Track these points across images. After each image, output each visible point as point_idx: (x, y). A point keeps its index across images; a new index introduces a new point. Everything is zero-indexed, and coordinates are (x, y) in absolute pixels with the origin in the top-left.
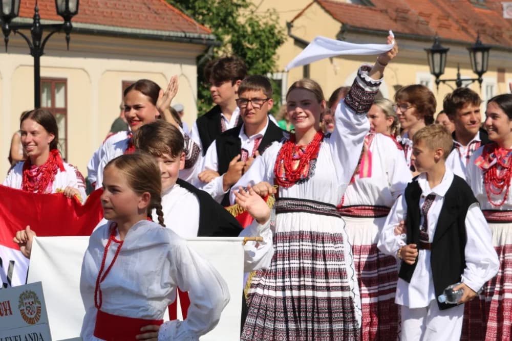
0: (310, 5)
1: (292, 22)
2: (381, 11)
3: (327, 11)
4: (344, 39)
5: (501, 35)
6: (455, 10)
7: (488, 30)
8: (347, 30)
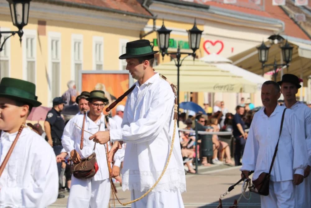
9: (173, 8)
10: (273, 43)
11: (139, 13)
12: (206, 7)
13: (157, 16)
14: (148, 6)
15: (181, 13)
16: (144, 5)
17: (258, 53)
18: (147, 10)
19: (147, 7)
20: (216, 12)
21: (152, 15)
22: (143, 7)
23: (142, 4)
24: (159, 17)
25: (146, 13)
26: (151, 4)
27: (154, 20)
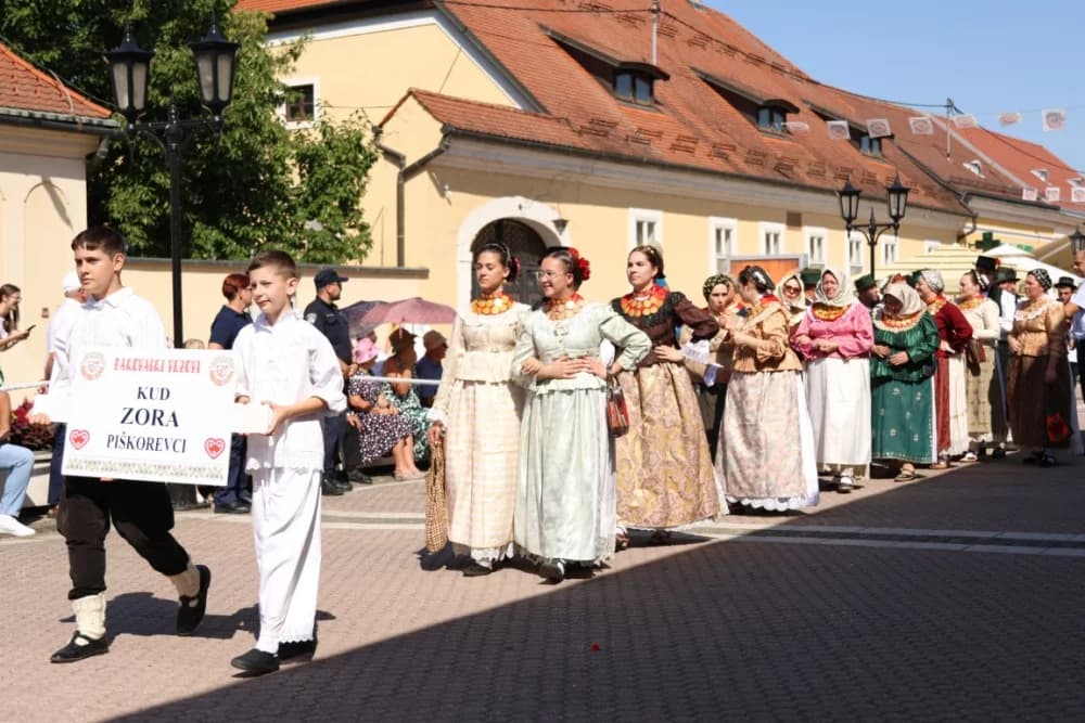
0: (404, 99)
1: (381, 126)
2: (558, 120)
3: (426, 108)
4: (447, 147)
5: (790, 168)
6: (725, 135)
7: (772, 162)
8: (450, 133)
11: (950, 208)
12: (1055, 208)
13: (977, 214)
14: (967, 202)
15: (1017, 213)
16: (962, 201)
17: (1071, 245)
18: (965, 207)
19: (964, 203)
20: (1068, 214)
21: (971, 212)
22: (960, 204)
23: (958, 199)
24: (981, 215)
25: (962, 210)
26: (970, 199)
27: (974, 218)
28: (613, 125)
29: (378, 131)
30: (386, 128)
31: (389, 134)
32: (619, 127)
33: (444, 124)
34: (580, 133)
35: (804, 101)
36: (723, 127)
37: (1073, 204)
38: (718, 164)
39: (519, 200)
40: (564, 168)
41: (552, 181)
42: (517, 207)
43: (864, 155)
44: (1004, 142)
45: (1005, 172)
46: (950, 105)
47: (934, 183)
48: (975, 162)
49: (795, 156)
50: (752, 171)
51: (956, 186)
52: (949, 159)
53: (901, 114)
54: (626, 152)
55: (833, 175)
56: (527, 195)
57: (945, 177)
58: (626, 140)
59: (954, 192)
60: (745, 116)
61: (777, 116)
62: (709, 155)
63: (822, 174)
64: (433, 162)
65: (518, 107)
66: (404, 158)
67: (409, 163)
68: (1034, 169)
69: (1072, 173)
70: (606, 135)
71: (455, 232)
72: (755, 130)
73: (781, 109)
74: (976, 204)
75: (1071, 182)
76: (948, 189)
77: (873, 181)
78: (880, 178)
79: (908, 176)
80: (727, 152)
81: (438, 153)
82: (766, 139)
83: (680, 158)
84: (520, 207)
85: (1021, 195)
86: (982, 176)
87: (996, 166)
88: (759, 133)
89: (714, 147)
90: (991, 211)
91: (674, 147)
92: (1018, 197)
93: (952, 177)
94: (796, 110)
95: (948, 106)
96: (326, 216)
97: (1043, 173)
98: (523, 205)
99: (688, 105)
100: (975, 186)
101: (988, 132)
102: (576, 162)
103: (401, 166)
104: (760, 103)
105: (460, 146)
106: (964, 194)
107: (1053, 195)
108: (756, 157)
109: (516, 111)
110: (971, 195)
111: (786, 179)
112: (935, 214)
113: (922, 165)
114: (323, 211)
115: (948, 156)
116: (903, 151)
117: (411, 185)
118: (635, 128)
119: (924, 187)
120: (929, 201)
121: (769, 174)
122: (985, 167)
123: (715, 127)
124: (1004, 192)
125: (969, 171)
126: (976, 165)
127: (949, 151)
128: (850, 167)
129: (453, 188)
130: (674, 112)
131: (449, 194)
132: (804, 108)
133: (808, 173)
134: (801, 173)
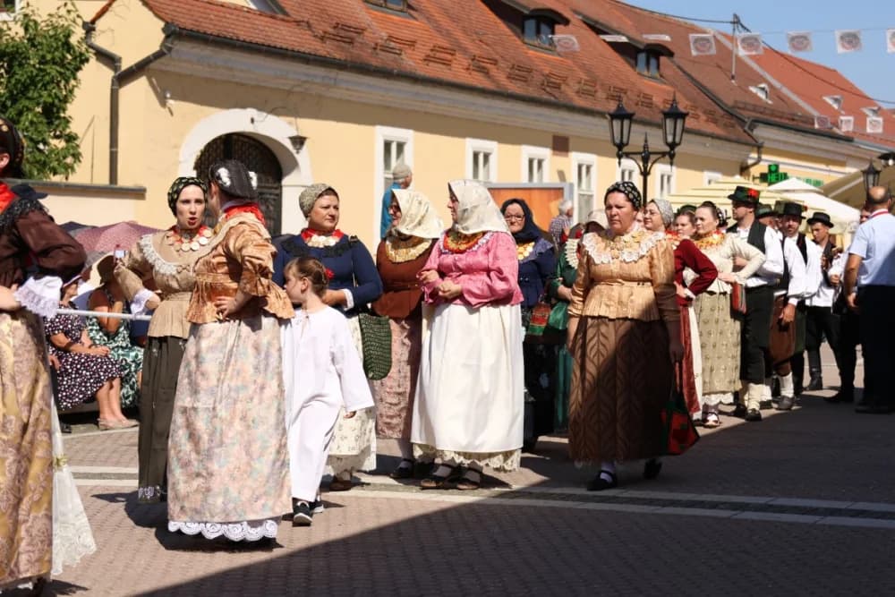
2: (298, 23)
3: (145, 4)
4: (170, 49)
5: (558, 87)
6: (484, 46)
7: (538, 79)
8: (174, 33)
9: (793, 135)
10: (888, 165)
11: (733, 137)
12: (847, 139)
13: (763, 143)
14: (752, 130)
15: (806, 143)
16: (746, 128)
17: (864, 181)
18: (749, 135)
19: (749, 132)
20: (862, 146)
21: (756, 142)
22: (745, 131)
23: (743, 127)
24: (767, 144)
25: (745, 138)
26: (755, 127)
27: (759, 148)
28: (360, 31)
29: (89, 28)
30: (100, 25)
31: (103, 32)
32: (366, 33)
33: (167, 23)
34: (322, 39)
35: (576, 12)
36: (484, 38)
37: (868, 135)
38: (477, 80)
39: (251, 112)
40: (304, 78)
41: (289, 92)
42: (249, 120)
43: (639, 74)
44: (795, 64)
45: (794, 98)
46: (736, 22)
47: (717, 107)
48: (762, 85)
49: (564, 73)
50: (514, 87)
51: (739, 111)
52: (733, 81)
53: (682, 29)
54: (374, 62)
55: (604, 96)
56: (260, 109)
57: (730, 102)
58: (375, 49)
59: (737, 117)
60: (509, 27)
61: (544, 28)
62: (468, 69)
63: (592, 94)
64: (152, 66)
65: (253, 6)
66: (119, 60)
67: (125, 65)
68: (827, 94)
69: (868, 101)
70: (351, 42)
71: (177, 147)
72: (519, 42)
73: (550, 19)
74: (761, 132)
75: (866, 111)
76: (732, 114)
77: (650, 105)
78: (657, 100)
79: (688, 99)
80: (489, 65)
81: (158, 55)
82: (531, 52)
83: (435, 71)
84: (252, 121)
85: (813, 124)
86: (770, 102)
87: (785, 91)
88: (525, 47)
89: (473, 60)
90: (779, 141)
91: (427, 59)
92: (808, 127)
93: (736, 102)
94: (566, 22)
95: (734, 23)
96: (27, 123)
97: (836, 100)
98: (256, 118)
99: (446, 11)
100: (761, 113)
101: (777, 52)
102: (318, 72)
103: (115, 69)
104: (526, 12)
105: (183, 48)
106: (749, 122)
107: (847, 125)
108: (521, 72)
109: (249, 11)
110: (756, 122)
111: (552, 98)
112: (718, 143)
113: (705, 87)
114: (23, 118)
115: (733, 77)
116: (684, 72)
117: (126, 92)
118: (384, 35)
119: (705, 112)
120: (711, 128)
121: (532, 92)
122: (773, 92)
123: (475, 37)
124: (793, 120)
125: (755, 96)
126: (763, 89)
127: (733, 73)
128: (624, 87)
129: (175, 97)
130: (429, 18)
131: (171, 102)
132: (575, 19)
133: (578, 92)
134: (570, 92)
